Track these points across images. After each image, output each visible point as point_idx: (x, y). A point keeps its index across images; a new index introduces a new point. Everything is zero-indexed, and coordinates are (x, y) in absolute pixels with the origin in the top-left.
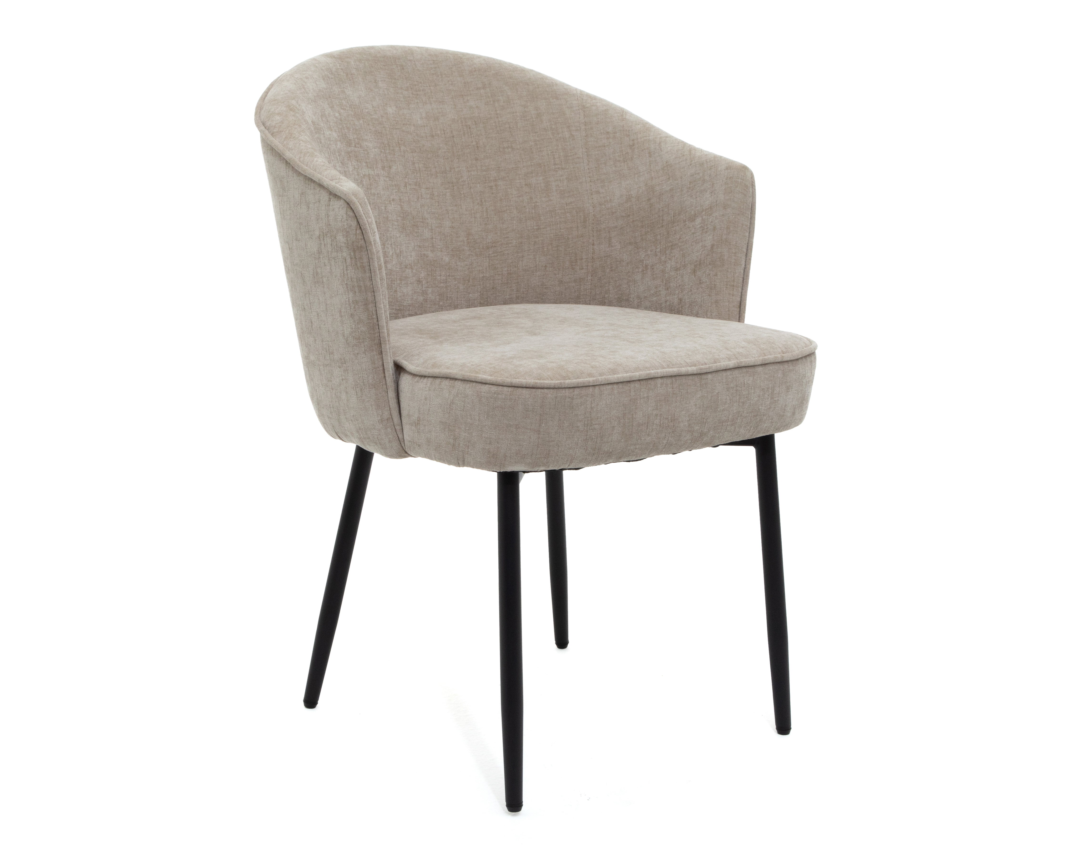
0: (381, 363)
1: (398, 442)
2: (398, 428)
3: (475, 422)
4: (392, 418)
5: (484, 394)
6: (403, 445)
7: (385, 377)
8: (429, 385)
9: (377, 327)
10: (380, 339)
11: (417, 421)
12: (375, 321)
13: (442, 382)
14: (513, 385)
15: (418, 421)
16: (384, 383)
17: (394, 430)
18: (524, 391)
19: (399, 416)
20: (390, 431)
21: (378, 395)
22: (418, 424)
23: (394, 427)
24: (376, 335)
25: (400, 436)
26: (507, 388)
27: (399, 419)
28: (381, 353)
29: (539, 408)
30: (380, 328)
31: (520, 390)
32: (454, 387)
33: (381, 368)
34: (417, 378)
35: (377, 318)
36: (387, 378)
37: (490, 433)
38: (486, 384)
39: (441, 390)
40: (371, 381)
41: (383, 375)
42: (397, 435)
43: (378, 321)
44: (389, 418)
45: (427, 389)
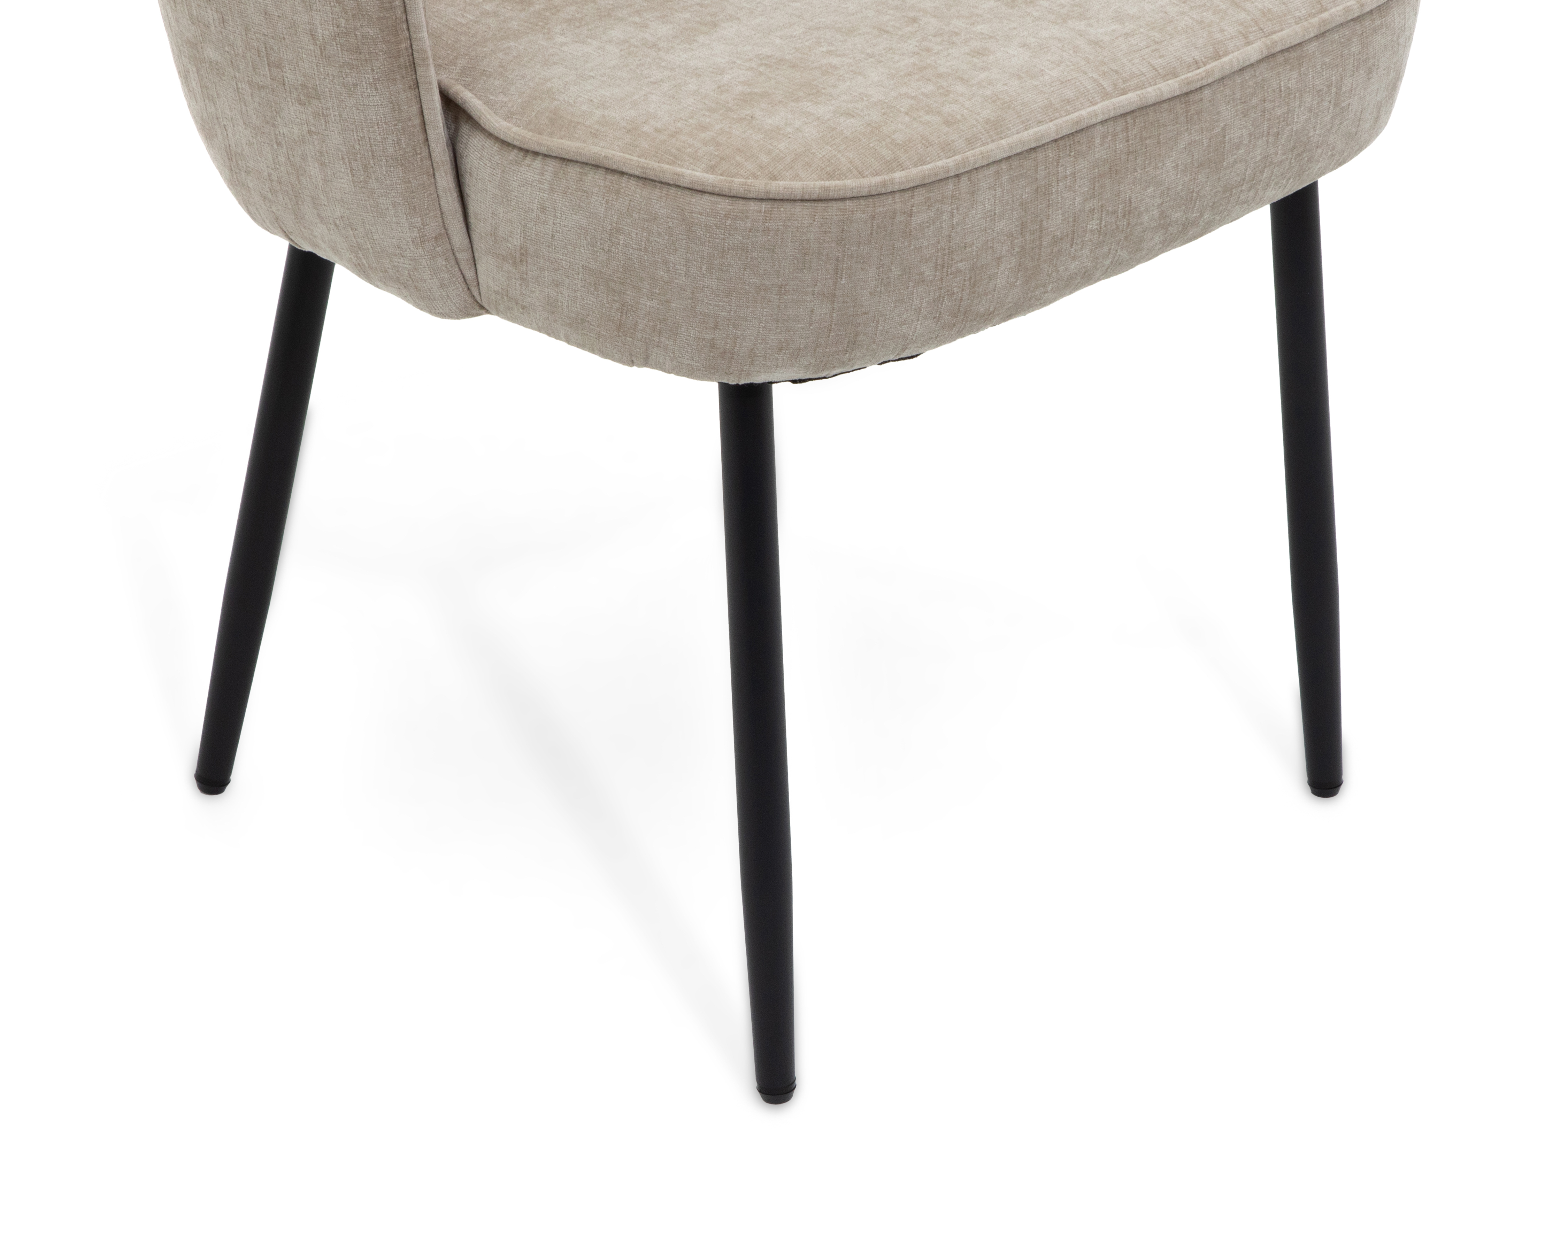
0: (415, 109)
1: (464, 285)
2: (464, 256)
3: (676, 279)
4: (447, 235)
5: (699, 216)
6: (476, 294)
7: (427, 140)
8: (548, 176)
9: (405, 26)
10: (412, 54)
11: (518, 255)
12: (399, 12)
13: (586, 174)
14: (771, 196)
15: (522, 254)
16: (425, 153)
17: (453, 262)
18: (798, 208)
19: (464, 229)
20: (444, 263)
21: (410, 182)
22: (521, 261)
23: (454, 254)
24: (403, 46)
25: (469, 274)
26: (758, 203)
27: (466, 236)
28: (417, 85)
29: (833, 245)
30: (412, 29)
31: (788, 206)
32: (618, 192)
33: (417, 121)
34: (513, 155)
35: (405, 7)
36: (432, 145)
37: (715, 305)
38: (703, 192)
39: (585, 194)
40: (391, 150)
41: (421, 137)
42: (461, 270)
43: (405, 11)
44: (440, 234)
45: (546, 186)
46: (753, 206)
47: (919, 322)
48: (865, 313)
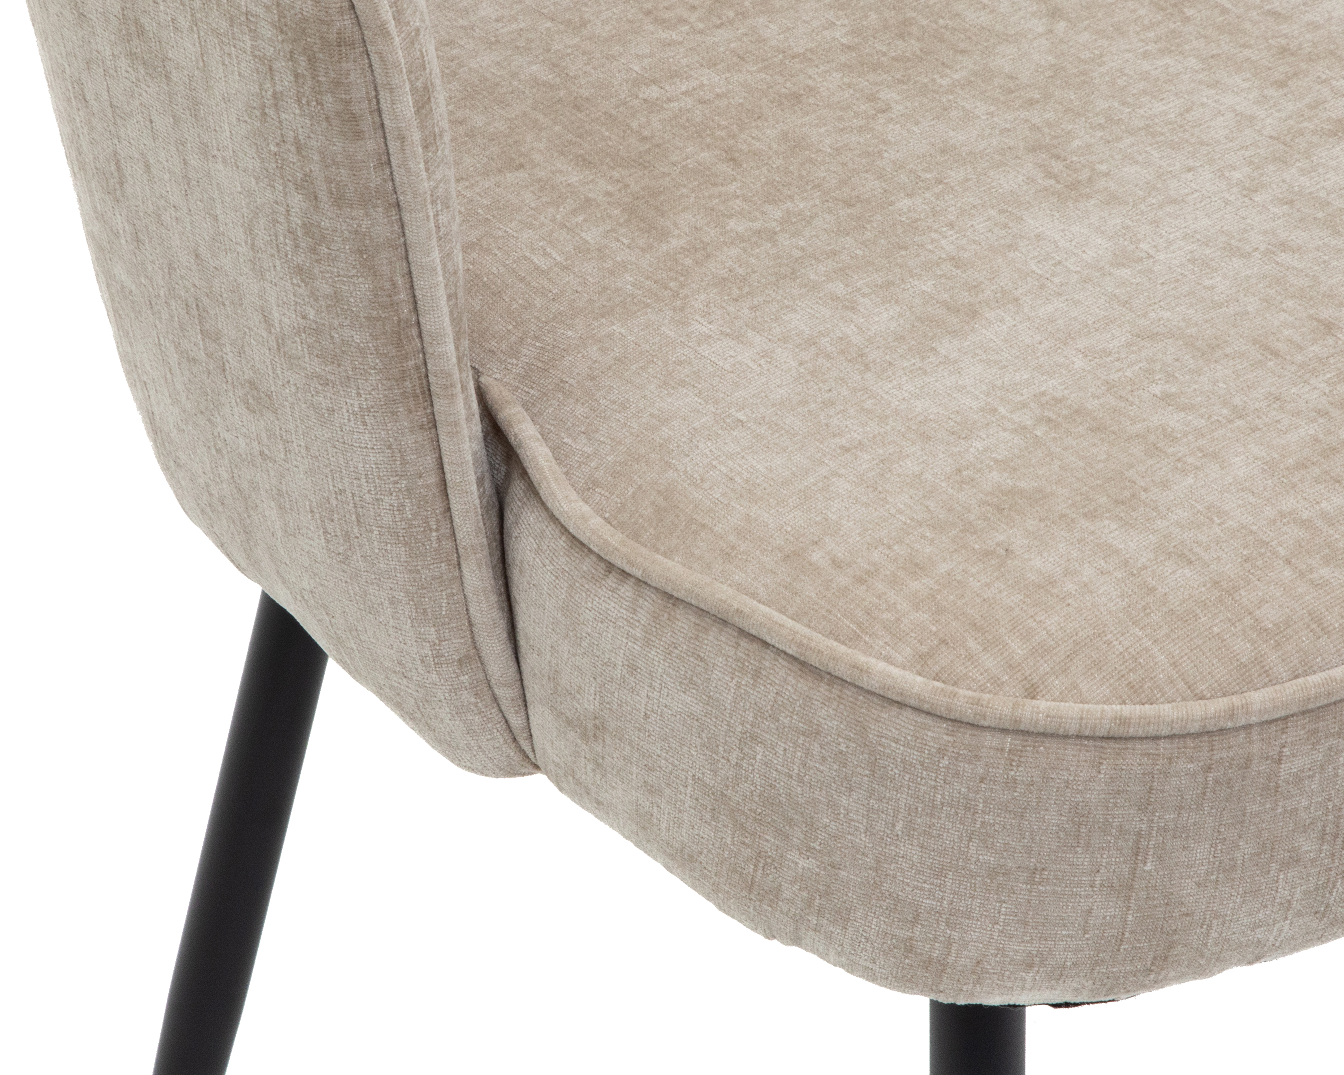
0: (430, 461)
1: (507, 735)
2: (507, 694)
3: (849, 834)
4: (479, 657)
5: (893, 744)
6: (527, 749)
7: (449, 509)
8: (643, 617)
9: (414, 332)
10: (427, 376)
11: (590, 726)
12: (406, 310)
13: (706, 630)
14: (1022, 727)
15: (596, 726)
16: (445, 530)
17: (488, 699)
18: (1070, 751)
19: (509, 652)
20: (473, 700)
21: (418, 572)
22: (595, 735)
23: (490, 687)
24: (411, 363)
25: (516, 721)
26: (998, 735)
27: (512, 663)
28: (434, 424)
29: (1132, 812)
30: (426, 338)
31: (1052, 744)
32: (757, 675)
33: (432, 479)
34: (587, 565)
35: (415, 303)
36: (457, 520)
37: (915, 887)
38: (901, 705)
39: (702, 664)
40: (387, 519)
41: (439, 506)
42: (501, 711)
43: (416, 309)
44: (468, 657)
45: (638, 633)
46: (990, 740)
47: (1288, 922)
48: (1187, 915)
